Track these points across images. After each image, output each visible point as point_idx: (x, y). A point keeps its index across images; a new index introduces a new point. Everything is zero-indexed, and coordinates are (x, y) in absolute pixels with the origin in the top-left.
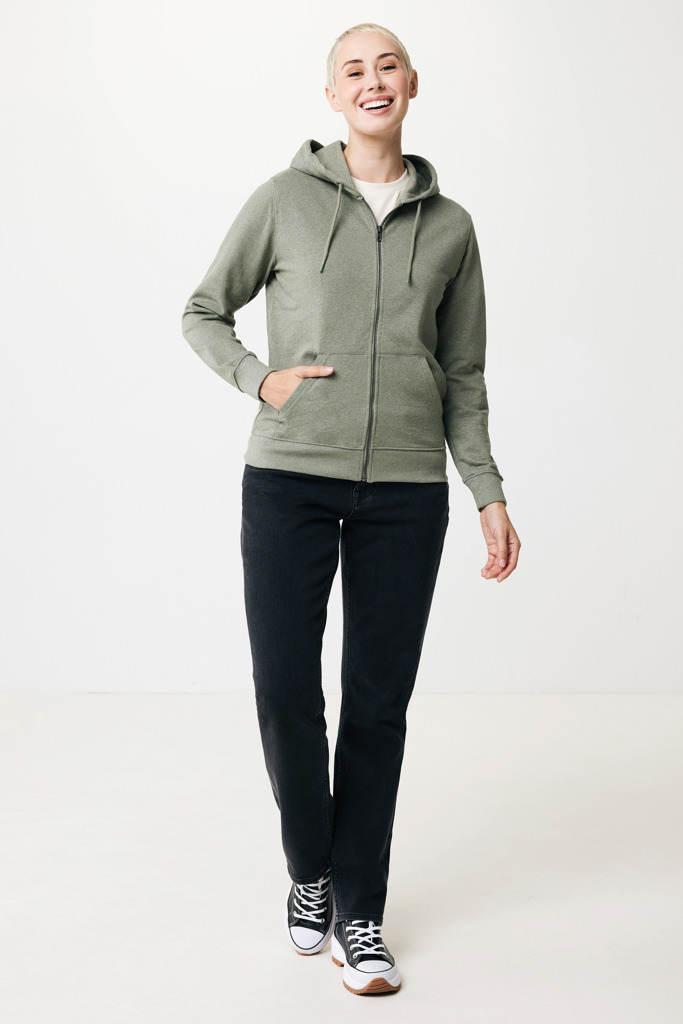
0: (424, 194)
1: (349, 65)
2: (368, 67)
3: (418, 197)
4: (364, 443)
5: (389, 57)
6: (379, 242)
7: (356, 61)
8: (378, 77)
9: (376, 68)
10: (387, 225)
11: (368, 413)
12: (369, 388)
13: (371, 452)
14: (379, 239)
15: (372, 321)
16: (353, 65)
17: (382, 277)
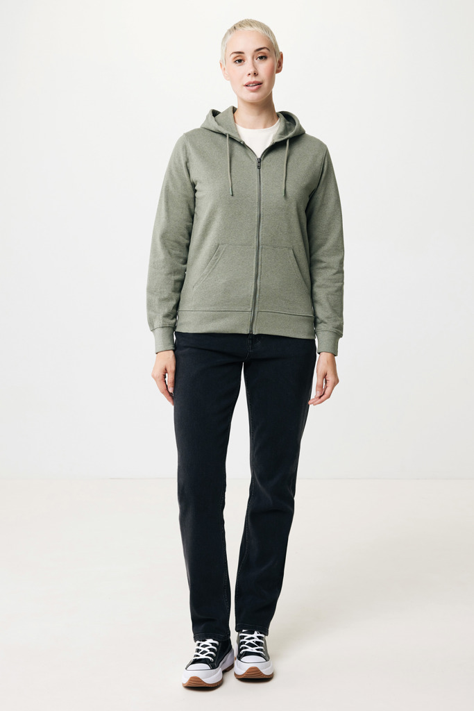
0: (290, 134)
1: (235, 55)
2: (248, 58)
3: (286, 137)
4: (251, 306)
5: (263, 51)
6: (259, 169)
7: (240, 53)
8: (254, 66)
9: (253, 58)
10: (264, 157)
11: (253, 286)
12: (254, 270)
13: (256, 312)
14: (259, 167)
15: (256, 223)
16: (238, 55)
17: (262, 193)
